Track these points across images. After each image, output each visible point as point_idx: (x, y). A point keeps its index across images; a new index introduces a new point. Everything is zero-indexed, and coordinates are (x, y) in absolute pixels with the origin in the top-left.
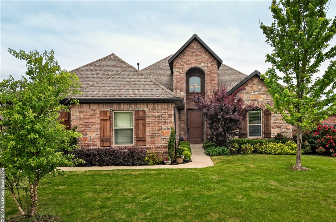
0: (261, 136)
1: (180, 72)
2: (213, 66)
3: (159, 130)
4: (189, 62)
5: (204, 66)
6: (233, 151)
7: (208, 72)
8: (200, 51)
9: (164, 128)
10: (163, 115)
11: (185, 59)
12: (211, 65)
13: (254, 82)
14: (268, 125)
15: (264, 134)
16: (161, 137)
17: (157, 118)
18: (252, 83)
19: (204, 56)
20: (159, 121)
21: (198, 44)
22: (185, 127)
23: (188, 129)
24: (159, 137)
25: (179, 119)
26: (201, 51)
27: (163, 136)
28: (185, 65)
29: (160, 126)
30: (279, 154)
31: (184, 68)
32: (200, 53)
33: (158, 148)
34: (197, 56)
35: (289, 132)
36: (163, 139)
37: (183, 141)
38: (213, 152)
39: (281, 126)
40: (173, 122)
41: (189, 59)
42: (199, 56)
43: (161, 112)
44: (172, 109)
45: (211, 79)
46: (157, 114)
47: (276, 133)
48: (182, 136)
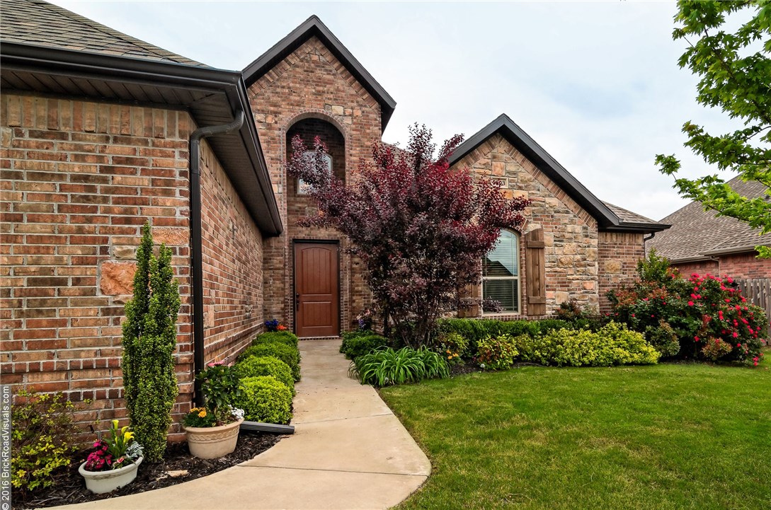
0: (516, 310)
1: (269, 124)
2: (368, 116)
3: (82, 261)
4: (297, 98)
5: (342, 113)
6: (454, 363)
7: (354, 132)
8: (331, 71)
9: (118, 249)
10: (118, 177)
11: (283, 87)
12: (363, 112)
13: (495, 151)
14: (537, 279)
15: (528, 303)
16: (101, 302)
17: (71, 188)
18: (490, 155)
19: (342, 83)
20: (84, 209)
21: (322, 49)
22: (283, 289)
23: (296, 299)
24: (84, 303)
25: (264, 263)
26: (334, 72)
27: (111, 299)
28: (283, 104)
29: (94, 240)
30: (590, 365)
31: (280, 113)
32: (331, 77)
33: (75, 368)
34: (319, 82)
35: (592, 299)
36: (111, 318)
37: (276, 330)
38: (388, 369)
39: (570, 281)
40: (178, 217)
41: (297, 88)
42: (328, 83)
43: (100, 159)
44: (174, 145)
45: (362, 153)
46: (77, 167)
47: (559, 302)
48: (275, 317)
